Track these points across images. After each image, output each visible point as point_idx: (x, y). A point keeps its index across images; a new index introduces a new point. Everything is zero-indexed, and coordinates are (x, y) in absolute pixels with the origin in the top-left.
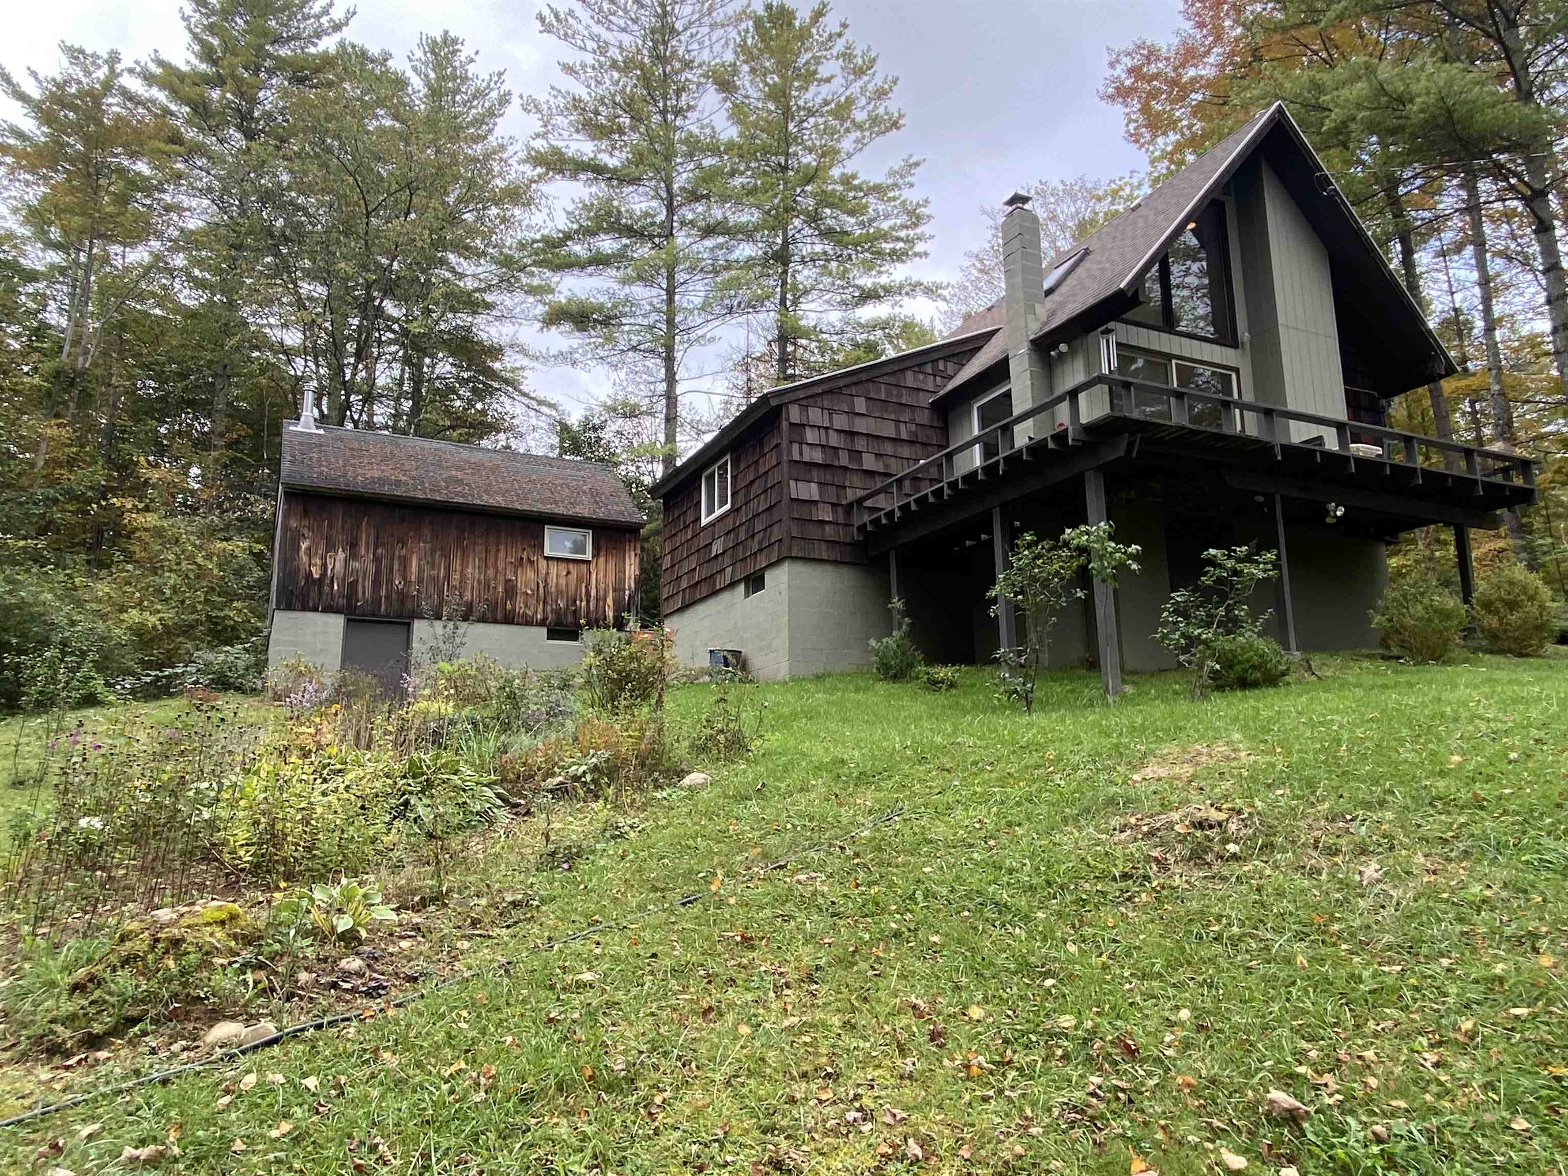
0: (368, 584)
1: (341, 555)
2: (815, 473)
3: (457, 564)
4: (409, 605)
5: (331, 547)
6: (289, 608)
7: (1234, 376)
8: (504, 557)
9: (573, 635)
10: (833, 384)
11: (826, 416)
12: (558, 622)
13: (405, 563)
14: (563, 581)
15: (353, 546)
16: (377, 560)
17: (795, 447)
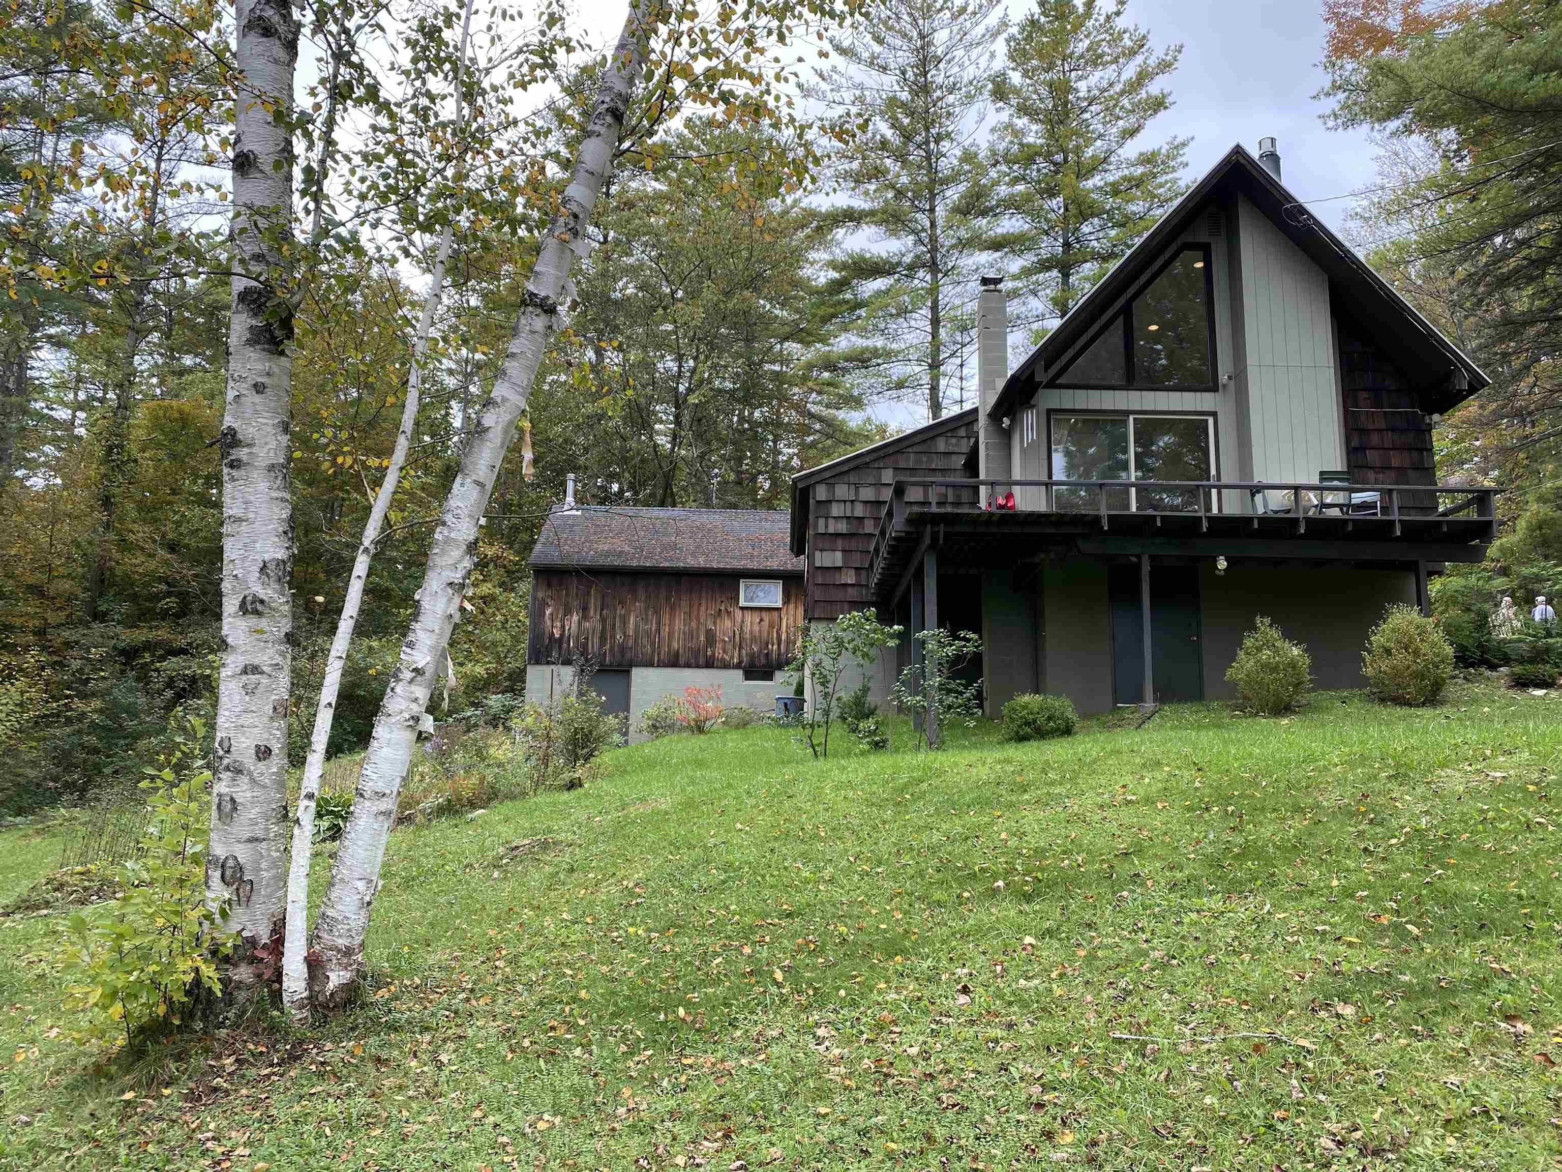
0: (596, 640)
1: (575, 618)
2: (840, 543)
3: (666, 619)
4: (628, 655)
5: (568, 612)
6: (538, 662)
7: (1211, 421)
8: (706, 610)
9: (767, 675)
10: (860, 461)
11: (852, 491)
12: (752, 664)
13: (625, 622)
14: (756, 628)
15: (585, 609)
16: (603, 620)
17: (821, 522)
